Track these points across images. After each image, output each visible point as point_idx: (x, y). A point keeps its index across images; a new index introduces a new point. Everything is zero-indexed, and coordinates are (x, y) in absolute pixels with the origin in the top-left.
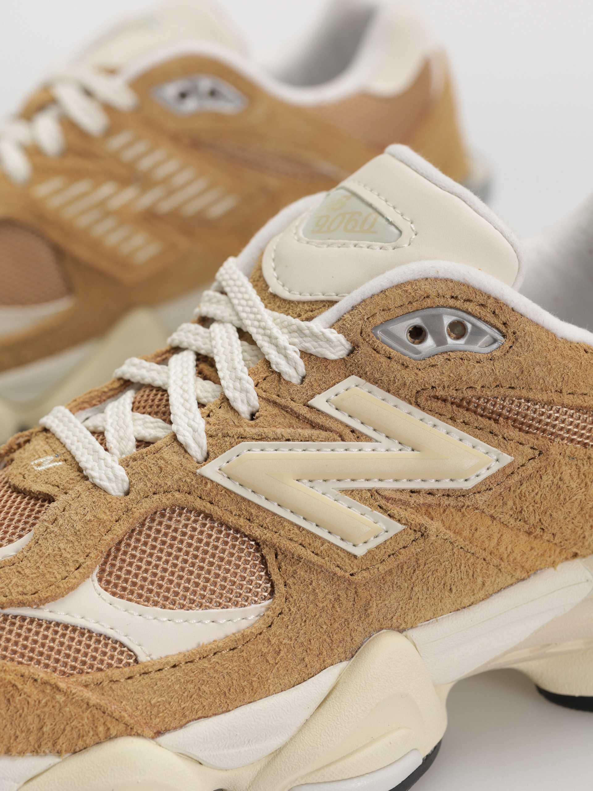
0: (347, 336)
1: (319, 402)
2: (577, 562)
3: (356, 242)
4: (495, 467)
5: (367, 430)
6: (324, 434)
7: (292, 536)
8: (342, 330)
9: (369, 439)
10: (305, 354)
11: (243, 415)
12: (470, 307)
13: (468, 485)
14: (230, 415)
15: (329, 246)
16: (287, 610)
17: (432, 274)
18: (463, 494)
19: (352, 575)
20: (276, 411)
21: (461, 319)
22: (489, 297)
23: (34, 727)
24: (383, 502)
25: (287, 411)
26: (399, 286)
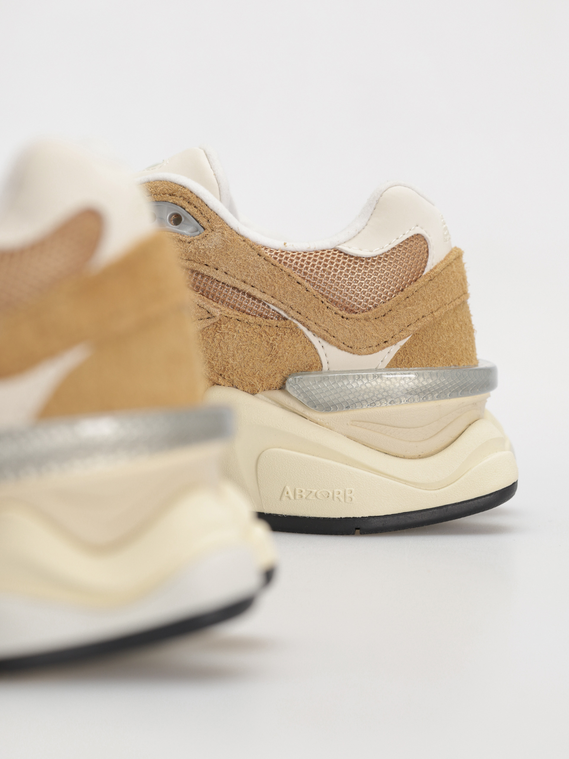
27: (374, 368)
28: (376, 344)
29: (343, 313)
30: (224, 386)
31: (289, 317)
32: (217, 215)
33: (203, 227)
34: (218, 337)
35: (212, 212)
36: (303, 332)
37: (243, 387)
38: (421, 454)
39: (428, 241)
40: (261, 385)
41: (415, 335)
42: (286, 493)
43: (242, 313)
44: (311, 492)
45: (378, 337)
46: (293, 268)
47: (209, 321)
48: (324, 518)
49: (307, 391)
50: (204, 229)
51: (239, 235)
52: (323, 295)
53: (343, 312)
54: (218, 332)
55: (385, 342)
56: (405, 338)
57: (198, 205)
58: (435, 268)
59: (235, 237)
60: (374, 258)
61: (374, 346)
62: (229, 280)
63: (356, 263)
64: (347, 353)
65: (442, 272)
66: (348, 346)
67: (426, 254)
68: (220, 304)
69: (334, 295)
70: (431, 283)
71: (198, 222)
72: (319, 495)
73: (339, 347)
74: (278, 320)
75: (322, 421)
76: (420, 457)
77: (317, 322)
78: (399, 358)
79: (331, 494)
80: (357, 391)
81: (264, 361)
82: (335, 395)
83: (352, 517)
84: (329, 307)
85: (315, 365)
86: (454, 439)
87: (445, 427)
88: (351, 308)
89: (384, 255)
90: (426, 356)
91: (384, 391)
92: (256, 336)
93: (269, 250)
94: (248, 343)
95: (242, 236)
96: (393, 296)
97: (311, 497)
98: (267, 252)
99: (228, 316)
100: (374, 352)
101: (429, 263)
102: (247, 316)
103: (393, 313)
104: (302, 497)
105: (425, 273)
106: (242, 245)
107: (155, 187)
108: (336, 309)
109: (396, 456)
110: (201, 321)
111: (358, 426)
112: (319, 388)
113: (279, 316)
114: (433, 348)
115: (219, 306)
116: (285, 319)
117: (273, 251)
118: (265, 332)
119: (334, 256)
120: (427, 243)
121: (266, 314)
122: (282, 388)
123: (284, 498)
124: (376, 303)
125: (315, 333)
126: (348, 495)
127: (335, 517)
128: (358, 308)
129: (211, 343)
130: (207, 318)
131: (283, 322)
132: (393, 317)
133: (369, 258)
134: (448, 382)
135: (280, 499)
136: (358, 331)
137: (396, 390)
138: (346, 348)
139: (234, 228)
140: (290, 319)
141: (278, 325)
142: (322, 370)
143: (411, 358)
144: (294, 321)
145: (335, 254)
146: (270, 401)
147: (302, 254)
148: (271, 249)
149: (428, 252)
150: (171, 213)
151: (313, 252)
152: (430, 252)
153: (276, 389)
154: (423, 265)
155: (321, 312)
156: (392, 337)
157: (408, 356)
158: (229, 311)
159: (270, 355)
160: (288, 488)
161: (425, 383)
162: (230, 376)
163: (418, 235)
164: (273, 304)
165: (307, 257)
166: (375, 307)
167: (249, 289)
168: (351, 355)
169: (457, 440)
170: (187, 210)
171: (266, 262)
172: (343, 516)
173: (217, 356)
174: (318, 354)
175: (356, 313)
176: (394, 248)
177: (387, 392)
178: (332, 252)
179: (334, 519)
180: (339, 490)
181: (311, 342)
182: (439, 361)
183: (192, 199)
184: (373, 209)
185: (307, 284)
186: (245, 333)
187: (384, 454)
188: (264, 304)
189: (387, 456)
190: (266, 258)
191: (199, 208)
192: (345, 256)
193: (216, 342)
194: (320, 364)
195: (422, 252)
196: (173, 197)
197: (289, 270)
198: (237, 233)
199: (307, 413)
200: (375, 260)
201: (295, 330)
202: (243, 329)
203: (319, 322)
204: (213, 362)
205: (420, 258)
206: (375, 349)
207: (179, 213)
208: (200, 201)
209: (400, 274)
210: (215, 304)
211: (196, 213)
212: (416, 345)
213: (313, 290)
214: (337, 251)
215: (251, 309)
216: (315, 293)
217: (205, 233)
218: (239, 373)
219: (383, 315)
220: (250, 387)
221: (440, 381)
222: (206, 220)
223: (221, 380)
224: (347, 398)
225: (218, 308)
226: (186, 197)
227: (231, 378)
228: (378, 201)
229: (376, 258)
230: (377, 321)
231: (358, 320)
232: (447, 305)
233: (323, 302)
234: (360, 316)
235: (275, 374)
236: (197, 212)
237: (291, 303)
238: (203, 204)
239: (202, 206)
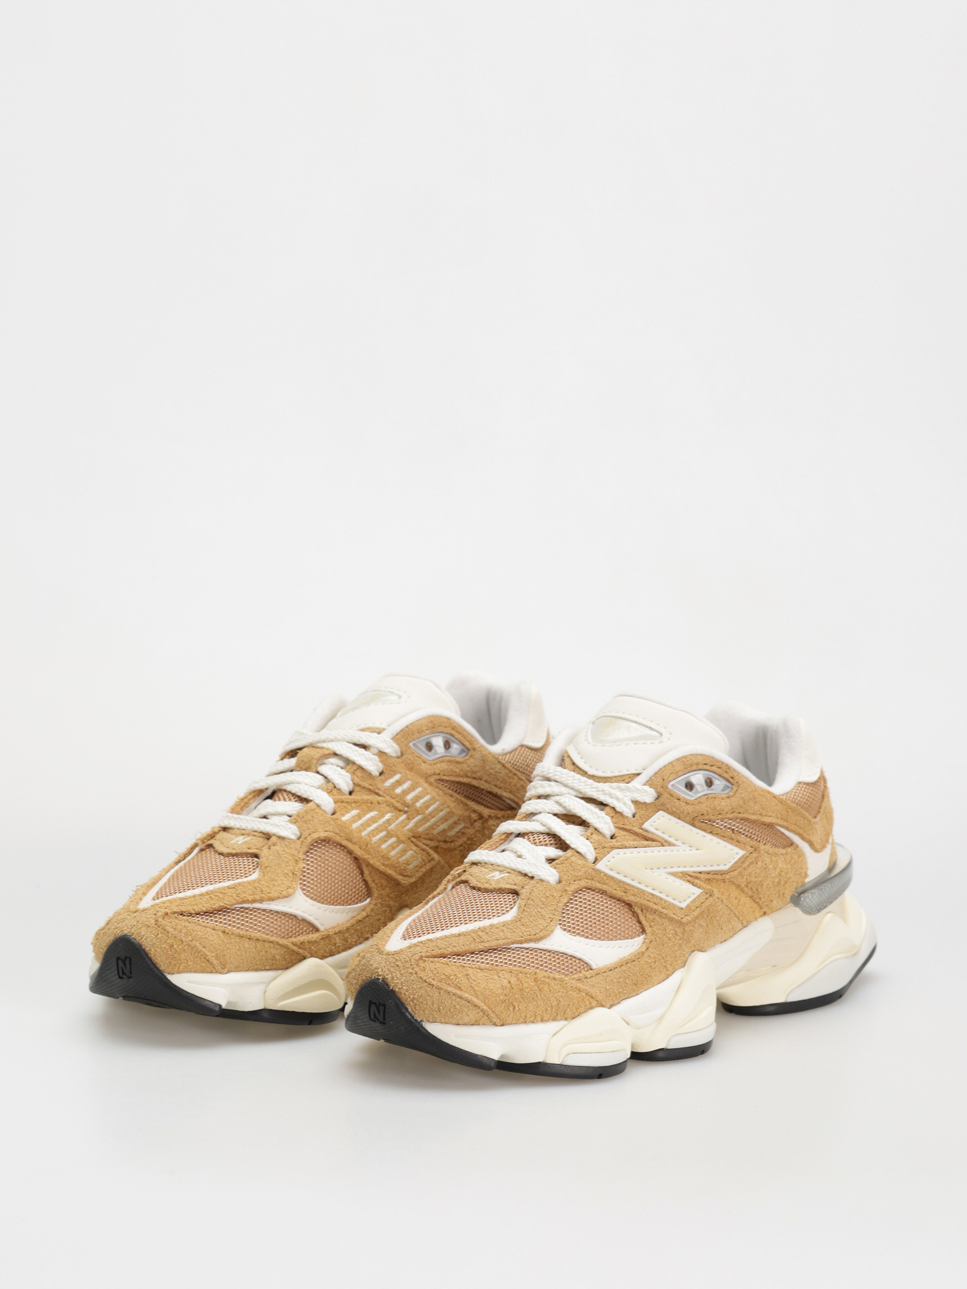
0: (655, 788)
1: (646, 826)
2: (766, 917)
3: (635, 742)
4: (737, 857)
5: (672, 840)
6: (654, 843)
7: (649, 899)
8: (651, 786)
9: (674, 845)
10: (636, 802)
11: (607, 836)
12: (714, 768)
13: (726, 868)
14: (600, 838)
15: (618, 746)
16: (654, 939)
17: (695, 752)
18: (722, 873)
19: (681, 918)
20: (625, 833)
21: (711, 777)
22: (723, 763)
23: (555, 1003)
24: (689, 878)
25: (631, 833)
26: (678, 760)
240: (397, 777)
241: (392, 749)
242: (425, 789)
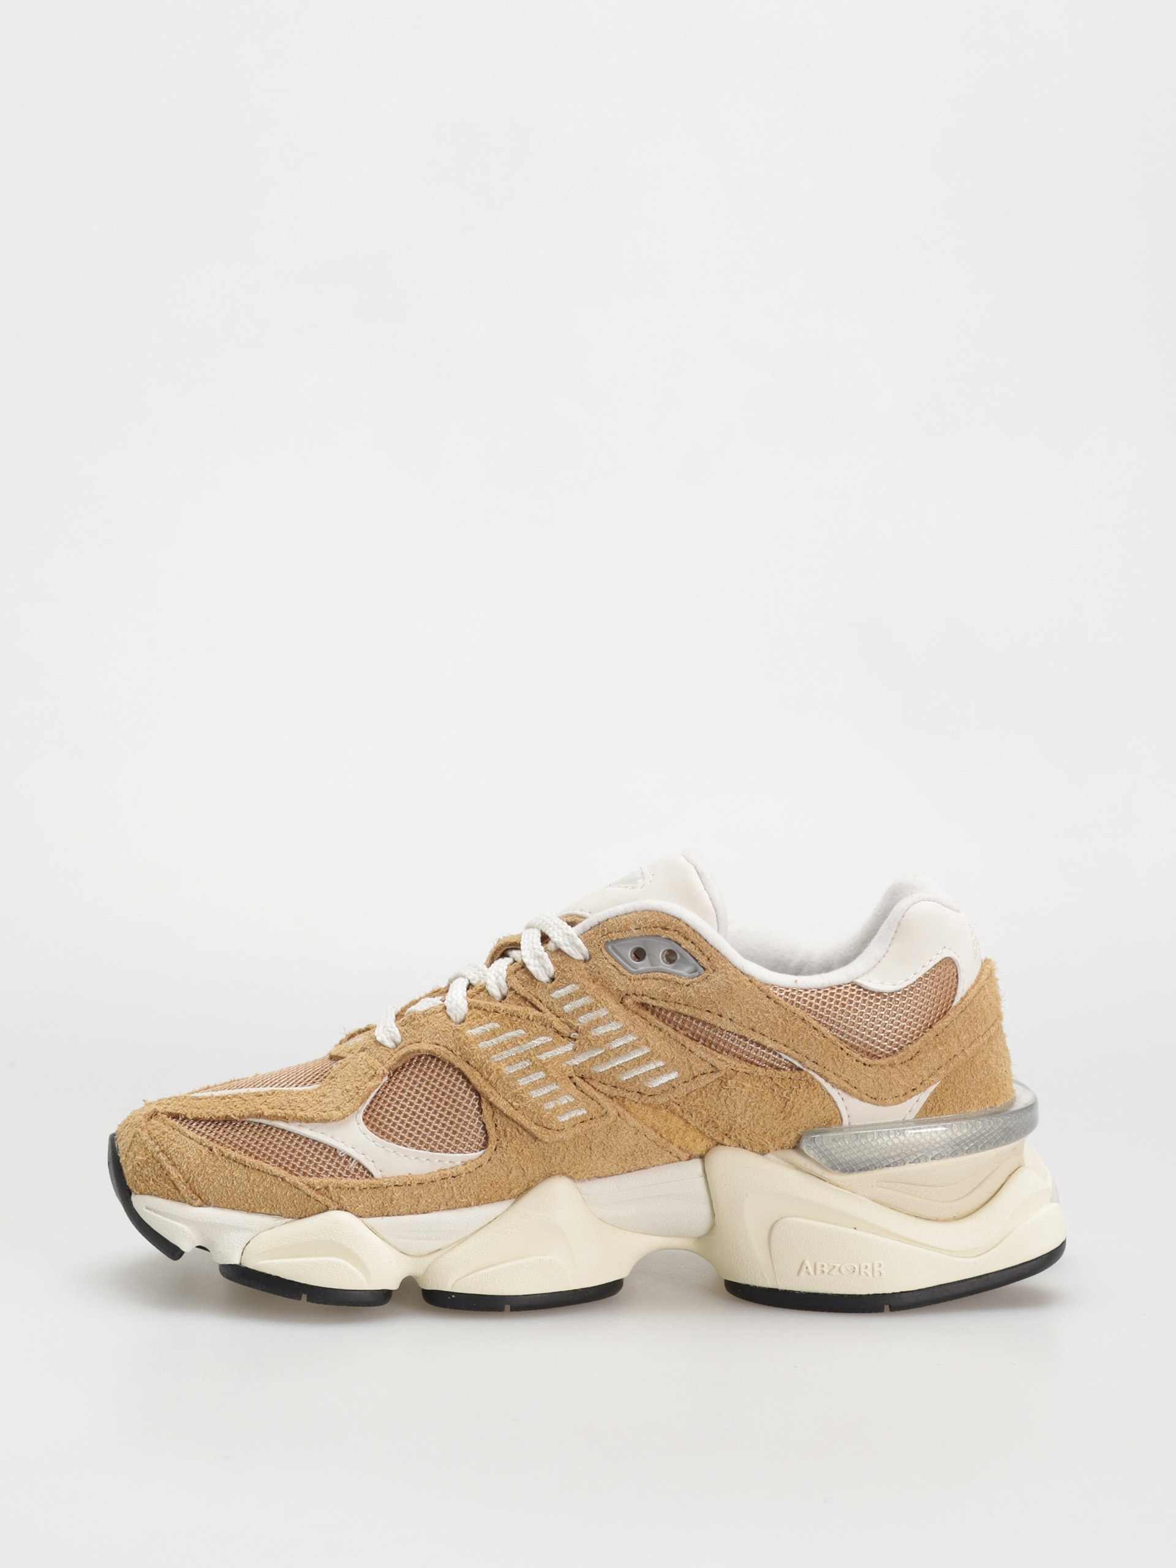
27: (901, 1119)
28: (902, 1092)
29: (866, 1060)
30: (730, 1146)
31: (805, 1067)
32: (718, 951)
33: (702, 967)
34: (725, 1094)
35: (712, 949)
36: (820, 1084)
37: (751, 1147)
38: (957, 1215)
39: (957, 964)
40: (772, 1144)
41: (946, 1079)
42: (804, 1268)
43: (749, 1064)
44: (834, 1267)
45: (905, 1085)
46: (806, 1010)
47: (714, 1076)
48: (849, 1295)
49: (825, 1150)
50: (704, 969)
51: (744, 974)
52: (841, 1040)
53: (865, 1058)
54: (724, 1088)
55: (913, 1090)
56: (935, 1083)
57: (696, 941)
58: (967, 994)
59: (741, 978)
60: (898, 993)
61: (901, 1095)
62: (735, 1028)
63: (878, 1000)
64: (869, 1104)
65: (974, 1000)
66: (872, 1098)
67: (956, 980)
68: (725, 1055)
69: (854, 1039)
70: (962, 1015)
71: (697, 961)
72: (843, 1270)
73: (861, 1099)
74: (791, 1070)
75: (843, 1183)
76: (956, 1219)
77: (836, 1071)
78: (929, 1106)
79: (857, 1268)
80: (882, 1148)
81: (776, 1119)
82: (858, 1154)
83: (881, 1293)
84: (849, 1054)
85: (835, 1120)
86: (992, 1194)
87: (983, 1181)
88: (874, 1053)
89: (909, 987)
90: (959, 1100)
91: (914, 1147)
92: (767, 1091)
93: (778, 989)
94: (759, 1099)
95: (747, 976)
96: (920, 1035)
97: (834, 1272)
98: (776, 992)
99: (734, 1069)
100: (901, 1102)
101: (959, 991)
102: (756, 1068)
103: (921, 1056)
104: (823, 1272)
105: (955, 1004)
106: (749, 987)
107: (644, 918)
108: (857, 1055)
109: (928, 1219)
110: (704, 1076)
111: (885, 1188)
112: (839, 1146)
113: (792, 1067)
114: (967, 1090)
115: (724, 1058)
116: (799, 1069)
117: (783, 991)
118: (777, 1085)
119: (853, 993)
120: (956, 966)
121: (778, 1065)
122: (796, 1147)
123: (803, 1274)
124: (902, 1045)
125: (833, 1085)
126: (876, 1269)
127: (861, 1294)
128: (882, 1053)
129: (715, 1100)
130: (711, 1072)
131: (797, 1073)
132: (921, 1060)
133: (892, 993)
134: (985, 1129)
135: (798, 1274)
136: (883, 1079)
137: (927, 1145)
138: (869, 1099)
139: (738, 967)
140: (805, 1069)
141: (792, 1077)
142: (842, 1125)
143: (942, 1105)
144: (810, 1072)
145: (854, 990)
146: (783, 1162)
147: (816, 992)
148: (781, 989)
149: (957, 976)
150: (665, 949)
151: (828, 989)
152: (959, 976)
153: (789, 1148)
154: (953, 993)
155: (841, 1060)
156: (921, 1084)
157: (939, 1103)
158: (734, 1063)
159: (784, 1112)
160: (808, 1263)
161: (959, 1134)
162: (737, 1136)
163: (946, 958)
164: (786, 1054)
165: (822, 995)
166: (901, 1049)
167: (757, 1038)
168: (875, 1107)
169: (996, 1196)
170: (684, 947)
171: (777, 1006)
172: (871, 1293)
173: (723, 1115)
174: (837, 1107)
175: (880, 1058)
176: (920, 979)
177: (917, 1147)
178: (850, 988)
179: (861, 1296)
180: (866, 1264)
181: (829, 1095)
182: (974, 1104)
183: (690, 933)
184: (894, 932)
185: (824, 1029)
186: (754, 1087)
187: (915, 1218)
188: (775, 1053)
189: (919, 1220)
190: (777, 1001)
191: (697, 945)
192: (865, 992)
193: (722, 1100)
194: (839, 1119)
195: (951, 978)
196: (667, 932)
197: (802, 1014)
198: (742, 972)
199: (826, 1175)
200: (899, 995)
201: (811, 1083)
202: (752, 1084)
203: (839, 1072)
204: (718, 1121)
205: (950, 986)
206: (902, 1098)
207: (673, 949)
208: (698, 936)
209: (927, 1008)
210: (719, 1056)
211: (693, 950)
212: (947, 1090)
213: (831, 1036)
214: (856, 986)
215: (760, 1060)
216: (834, 1039)
217: (705, 974)
218: (748, 1132)
219: (909, 1058)
220: (759, 1147)
221: (976, 1129)
222: (705, 958)
223: (726, 1141)
224: (872, 1156)
225: (723, 1060)
226: (681, 931)
227: (739, 1137)
228: (900, 922)
229: (900, 993)
230: (904, 1066)
231: (882, 1066)
232: (980, 1038)
233: (842, 1049)
234: (883, 1061)
235: (789, 1132)
236: (695, 949)
237: (806, 1052)
238: (702, 940)
239: (701, 942)
240: (569, 989)
241: (577, 950)
242: (612, 1012)
